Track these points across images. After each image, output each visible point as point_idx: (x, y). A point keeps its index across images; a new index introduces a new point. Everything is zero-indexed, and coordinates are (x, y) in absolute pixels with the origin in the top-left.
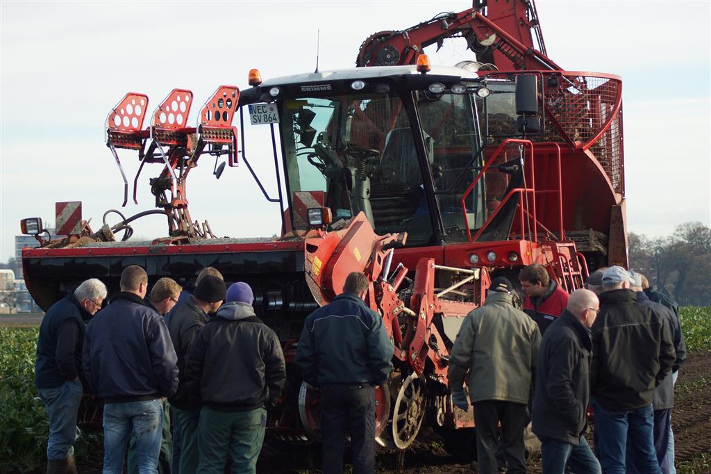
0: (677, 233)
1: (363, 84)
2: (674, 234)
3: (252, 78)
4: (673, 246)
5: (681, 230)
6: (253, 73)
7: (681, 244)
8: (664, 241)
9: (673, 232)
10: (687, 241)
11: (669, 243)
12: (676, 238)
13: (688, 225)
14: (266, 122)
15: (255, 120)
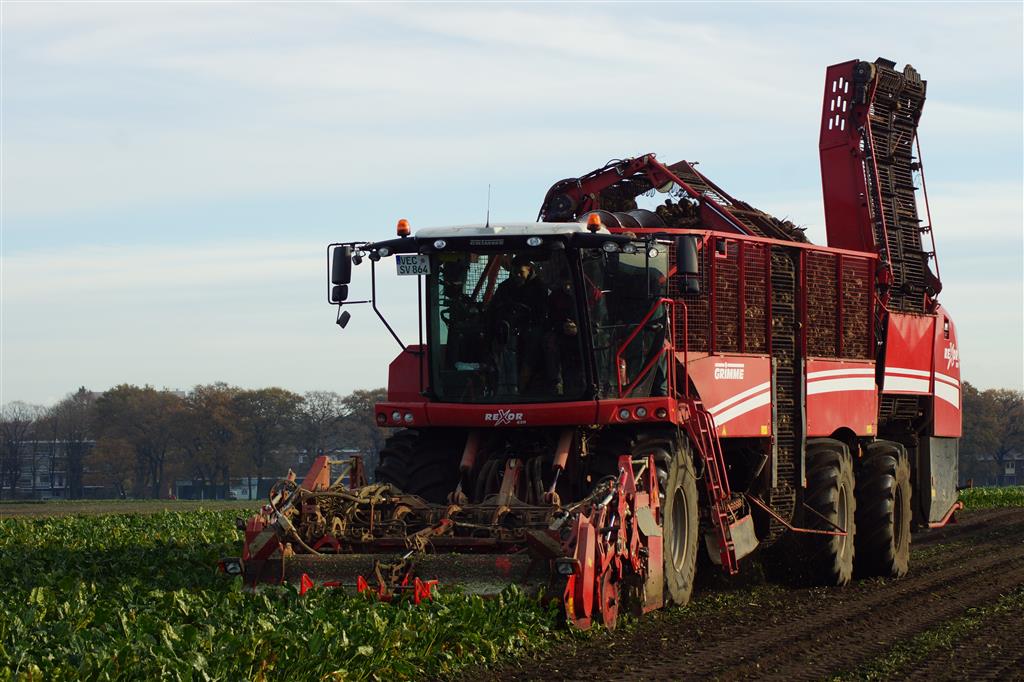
1: (540, 241)
6: (402, 224)
14: (415, 273)
15: (402, 271)
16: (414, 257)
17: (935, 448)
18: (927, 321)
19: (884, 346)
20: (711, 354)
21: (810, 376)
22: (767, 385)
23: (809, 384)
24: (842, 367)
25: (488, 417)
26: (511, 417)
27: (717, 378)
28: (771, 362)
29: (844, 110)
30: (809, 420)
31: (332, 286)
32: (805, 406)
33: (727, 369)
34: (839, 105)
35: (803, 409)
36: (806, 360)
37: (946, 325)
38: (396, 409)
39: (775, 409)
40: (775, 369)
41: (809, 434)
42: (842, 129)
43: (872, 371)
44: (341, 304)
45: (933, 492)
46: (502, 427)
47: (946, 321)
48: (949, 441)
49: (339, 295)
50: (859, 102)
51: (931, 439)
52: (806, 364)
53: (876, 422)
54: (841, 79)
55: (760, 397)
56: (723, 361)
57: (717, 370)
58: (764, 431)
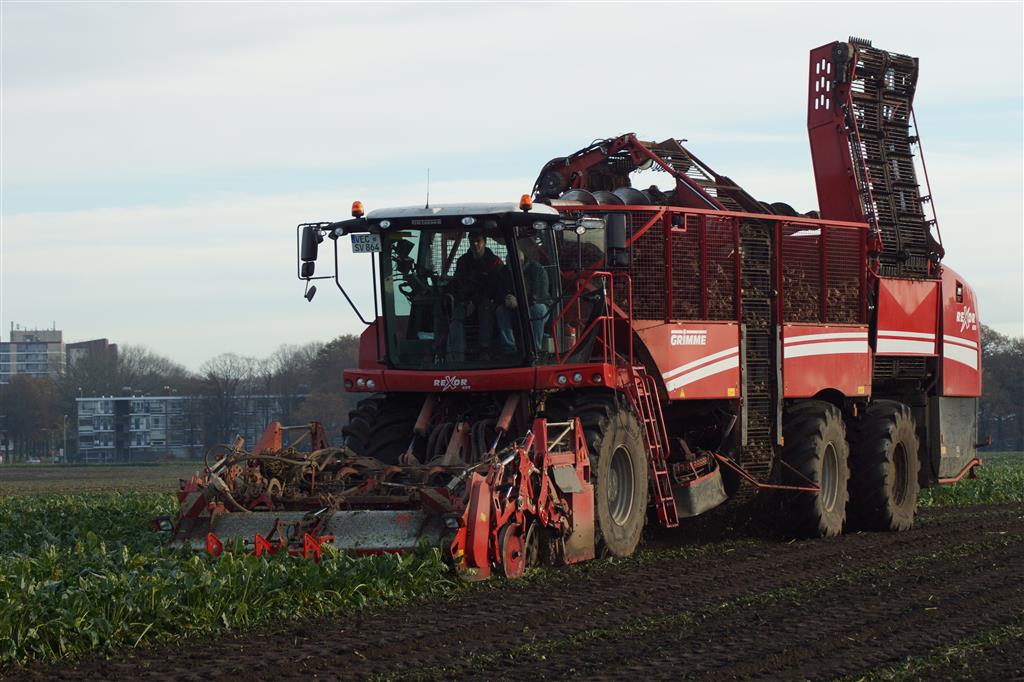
1: (473, 221)
3: (355, 209)
6: (356, 206)
14: (368, 251)
15: (357, 249)
16: (367, 236)
17: (944, 409)
18: (928, 287)
19: (875, 310)
20: (667, 322)
21: (787, 340)
22: (736, 349)
23: (786, 349)
24: (827, 332)
25: (436, 382)
26: (457, 382)
27: (673, 344)
28: (740, 328)
29: (828, 90)
30: (786, 383)
31: (302, 262)
32: (782, 369)
33: (684, 336)
34: (823, 86)
35: (779, 373)
36: (782, 326)
37: (959, 290)
38: (359, 376)
39: (744, 372)
40: (745, 334)
41: (786, 394)
42: (827, 107)
43: (865, 335)
44: (309, 280)
45: (943, 450)
46: (450, 393)
47: (959, 285)
48: (965, 401)
49: (307, 272)
50: (840, 82)
51: (941, 398)
52: (782, 329)
53: (870, 383)
54: (824, 61)
55: (728, 360)
56: (680, 328)
57: (673, 337)
58: (732, 393)
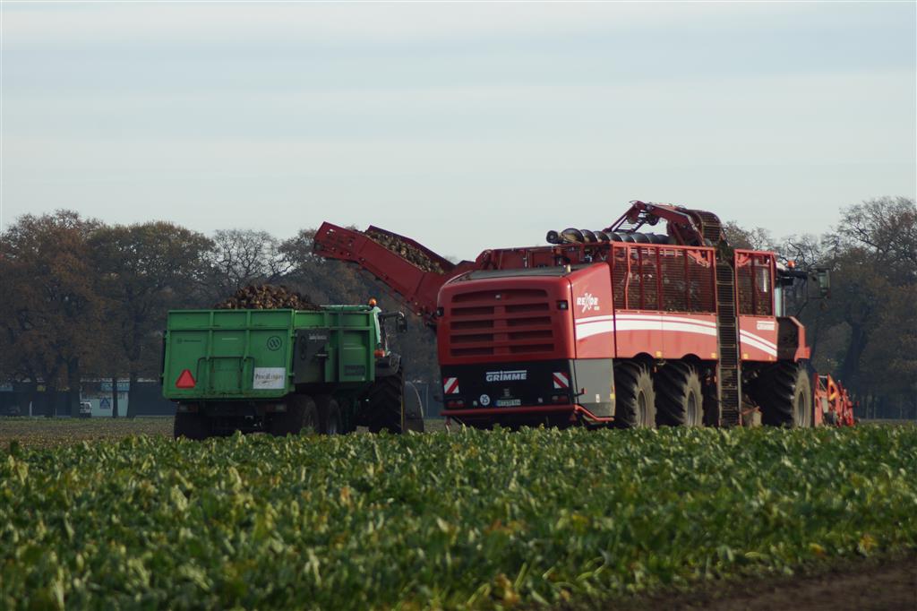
0: (847, 226)
2: (840, 230)
4: (836, 259)
5: (858, 219)
7: (857, 254)
8: (813, 248)
9: (837, 224)
10: (873, 249)
11: (825, 251)
12: (844, 238)
13: (876, 207)
